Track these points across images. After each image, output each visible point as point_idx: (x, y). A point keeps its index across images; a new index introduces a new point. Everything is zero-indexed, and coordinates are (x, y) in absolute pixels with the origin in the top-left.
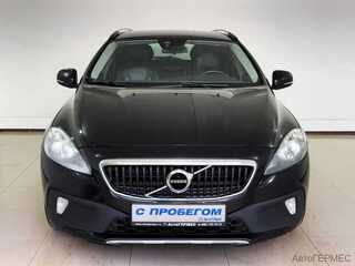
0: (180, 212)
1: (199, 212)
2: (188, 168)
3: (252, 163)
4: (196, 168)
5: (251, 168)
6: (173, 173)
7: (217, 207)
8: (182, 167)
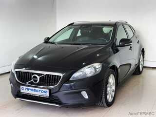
0: (34, 90)
1: (40, 91)
2: (39, 75)
3: (61, 75)
4: (42, 74)
5: (60, 77)
6: (33, 75)
7: (46, 90)
8: (37, 74)
